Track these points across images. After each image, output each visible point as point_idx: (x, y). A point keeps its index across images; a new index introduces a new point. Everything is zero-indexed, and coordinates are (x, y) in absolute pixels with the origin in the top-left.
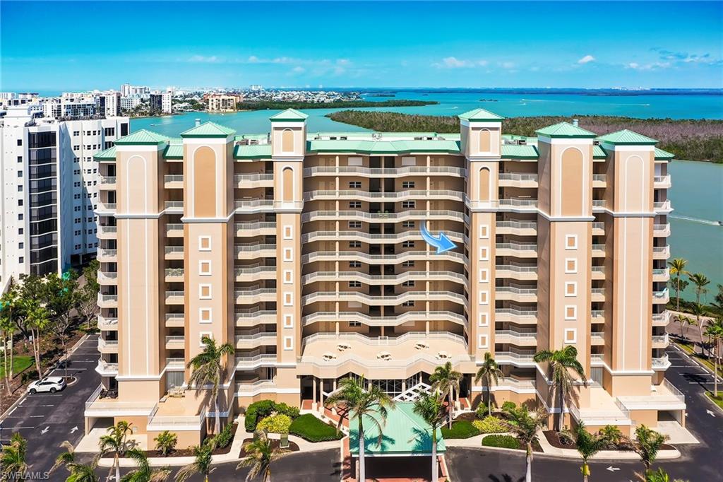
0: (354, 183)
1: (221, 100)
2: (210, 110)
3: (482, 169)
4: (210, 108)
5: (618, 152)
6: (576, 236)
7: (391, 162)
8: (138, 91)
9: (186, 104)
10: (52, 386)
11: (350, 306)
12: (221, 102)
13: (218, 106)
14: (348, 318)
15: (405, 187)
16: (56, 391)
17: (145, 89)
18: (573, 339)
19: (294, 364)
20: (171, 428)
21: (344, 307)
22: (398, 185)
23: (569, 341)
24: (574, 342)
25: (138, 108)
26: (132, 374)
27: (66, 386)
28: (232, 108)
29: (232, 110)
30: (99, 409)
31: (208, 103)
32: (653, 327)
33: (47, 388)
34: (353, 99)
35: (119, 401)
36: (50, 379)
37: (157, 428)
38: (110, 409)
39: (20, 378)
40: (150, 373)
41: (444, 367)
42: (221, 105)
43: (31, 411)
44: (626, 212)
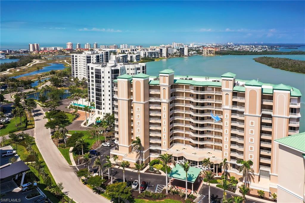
0: (191, 95)
1: (208, 50)
2: (204, 55)
3: (226, 94)
4: (204, 54)
5: (275, 92)
6: (254, 122)
7: (203, 89)
8: (179, 45)
9: (195, 52)
10: (107, 145)
11: (189, 136)
12: (208, 51)
13: (207, 53)
14: (187, 139)
15: (208, 98)
16: (108, 147)
17: (181, 44)
18: (252, 158)
19: (166, 150)
20: (129, 161)
21: (187, 136)
22: (206, 97)
23: (250, 159)
24: (252, 159)
25: (175, 53)
26: (122, 144)
27: (111, 146)
28: (213, 54)
29: (213, 55)
30: (114, 152)
31: (203, 52)
33: (106, 145)
34: (274, 50)
35: (119, 151)
36: (107, 143)
37: (125, 160)
38: (116, 153)
39: (101, 142)
40: (127, 145)
41: (207, 159)
42: (208, 53)
43: (101, 150)
44: (277, 115)
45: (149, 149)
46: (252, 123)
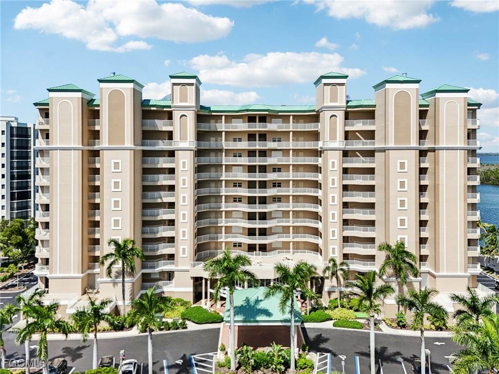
3: (332, 116)
5: (438, 98)
6: (406, 161)
26: (60, 273)
32: (469, 240)
40: (74, 273)
44: (444, 146)
45: (141, 273)
46: (402, 165)
